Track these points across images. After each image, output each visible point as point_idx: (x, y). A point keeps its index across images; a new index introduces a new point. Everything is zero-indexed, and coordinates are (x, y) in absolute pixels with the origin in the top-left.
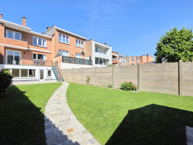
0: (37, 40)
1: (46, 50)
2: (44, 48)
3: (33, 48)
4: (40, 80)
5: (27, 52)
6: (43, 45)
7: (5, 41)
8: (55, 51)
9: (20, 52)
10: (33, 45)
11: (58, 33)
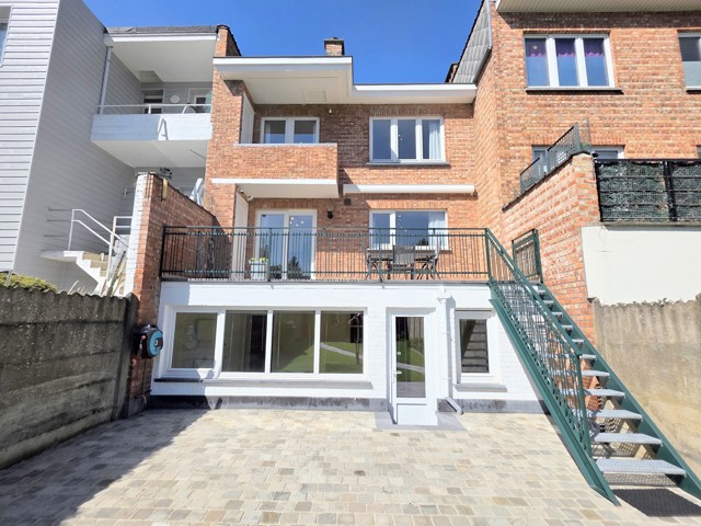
0: (394, 131)
1: (442, 179)
2: (430, 171)
3: (372, 181)
4: (395, 400)
5: (341, 207)
6: (426, 155)
7: (240, 161)
8: (507, 159)
9: (312, 213)
10: (373, 161)
11: (519, 32)
